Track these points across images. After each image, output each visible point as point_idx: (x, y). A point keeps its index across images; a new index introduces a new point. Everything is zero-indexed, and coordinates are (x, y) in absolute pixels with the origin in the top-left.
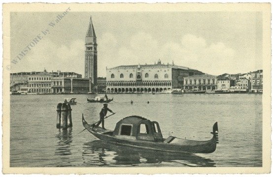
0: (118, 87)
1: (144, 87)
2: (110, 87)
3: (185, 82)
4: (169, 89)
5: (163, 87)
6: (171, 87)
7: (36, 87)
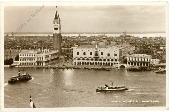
0: (82, 61)
1: (100, 62)
2: (77, 61)
3: (128, 59)
4: (117, 63)
5: (113, 62)
6: (119, 62)
7: (25, 61)
